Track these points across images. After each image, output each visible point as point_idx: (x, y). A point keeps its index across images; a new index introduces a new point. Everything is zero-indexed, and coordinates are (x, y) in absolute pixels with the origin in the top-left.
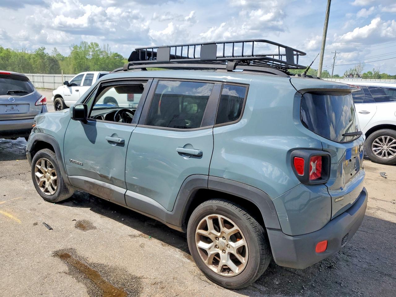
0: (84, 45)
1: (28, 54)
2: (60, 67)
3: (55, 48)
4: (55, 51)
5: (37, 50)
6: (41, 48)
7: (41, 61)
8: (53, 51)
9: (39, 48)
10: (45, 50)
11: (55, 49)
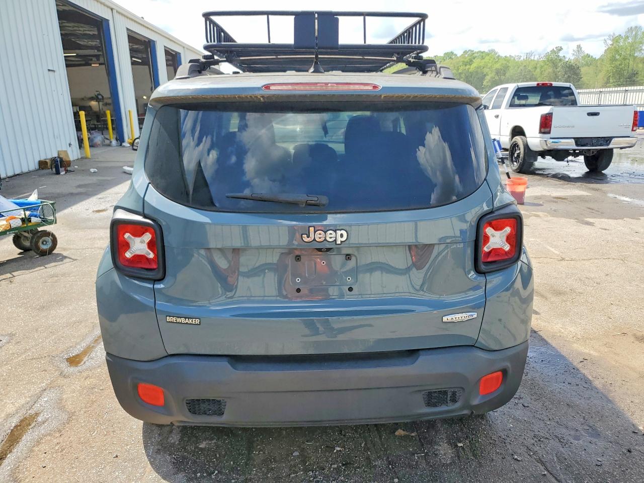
0: (634, 33)
1: (534, 60)
2: (581, 78)
3: (580, 45)
4: (578, 51)
5: (548, 53)
6: (555, 49)
7: (550, 70)
8: (574, 51)
9: (553, 49)
10: (561, 52)
11: (579, 47)
